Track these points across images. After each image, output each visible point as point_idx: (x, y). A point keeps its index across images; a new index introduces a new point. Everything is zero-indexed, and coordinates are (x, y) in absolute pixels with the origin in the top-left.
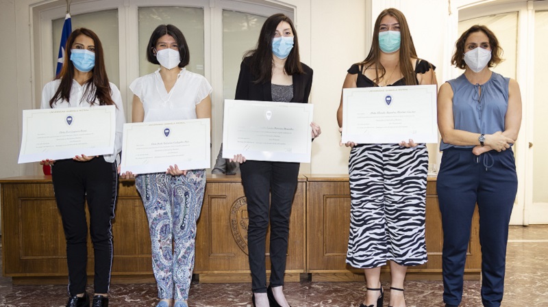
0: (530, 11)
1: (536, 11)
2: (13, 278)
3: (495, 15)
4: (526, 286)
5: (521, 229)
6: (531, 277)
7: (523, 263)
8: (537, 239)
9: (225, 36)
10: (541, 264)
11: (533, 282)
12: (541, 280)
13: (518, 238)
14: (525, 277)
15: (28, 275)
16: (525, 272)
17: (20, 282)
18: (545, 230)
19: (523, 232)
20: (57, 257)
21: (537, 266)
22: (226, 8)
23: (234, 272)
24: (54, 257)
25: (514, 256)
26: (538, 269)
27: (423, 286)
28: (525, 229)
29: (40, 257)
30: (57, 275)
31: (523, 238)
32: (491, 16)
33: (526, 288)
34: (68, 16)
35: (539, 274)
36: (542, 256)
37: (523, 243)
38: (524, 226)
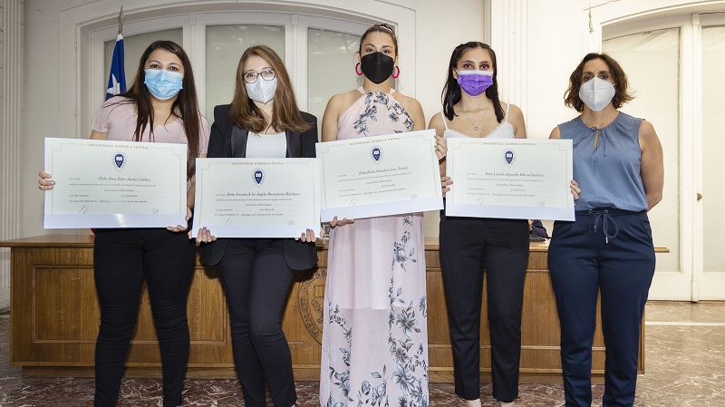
0: (695, 27)
1: (703, 27)
2: (24, 367)
3: (650, 32)
4: (698, 396)
5: (689, 306)
6: (703, 382)
7: (692, 358)
8: (711, 321)
9: (310, 60)
10: (718, 362)
11: (706, 391)
12: (718, 388)
13: (685, 319)
14: (695, 381)
15: (41, 364)
16: (696, 374)
17: (32, 373)
18: (722, 308)
19: (692, 310)
20: (78, 341)
21: (713, 365)
22: (312, 25)
23: (303, 366)
24: (75, 341)
25: (680, 347)
26: (713, 369)
27: (555, 393)
28: (695, 307)
29: (56, 341)
30: (78, 365)
31: (692, 320)
32: (645, 33)
33: (699, 400)
34: (120, 37)
35: (715, 377)
36: (718, 349)
37: (693, 326)
38: (693, 302)
